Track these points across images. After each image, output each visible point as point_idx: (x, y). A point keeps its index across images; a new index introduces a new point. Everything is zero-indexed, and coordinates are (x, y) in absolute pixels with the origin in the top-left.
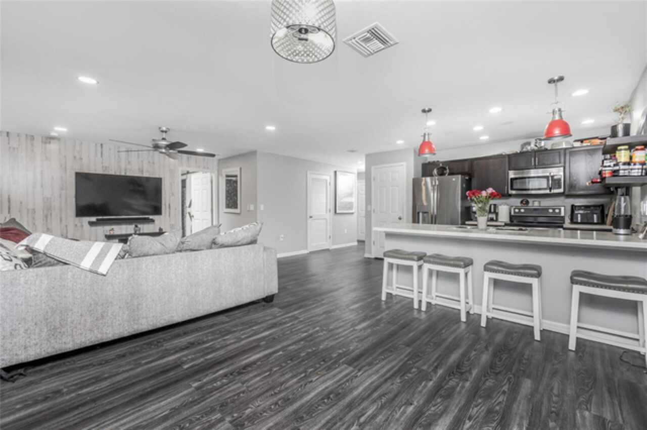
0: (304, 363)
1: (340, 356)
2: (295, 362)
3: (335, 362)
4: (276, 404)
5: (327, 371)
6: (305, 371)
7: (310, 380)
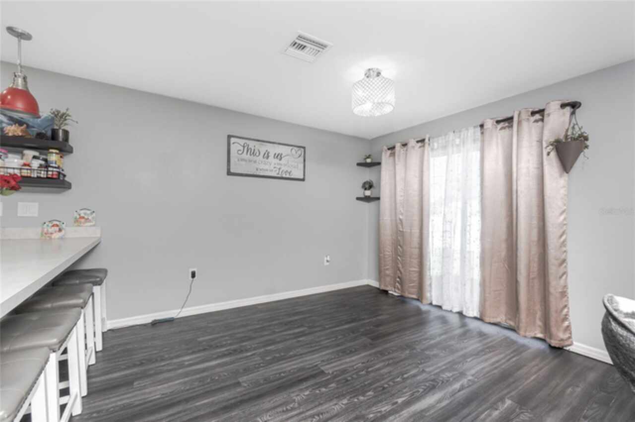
0: (369, 382)
1: (326, 384)
2: (378, 384)
3: (335, 377)
4: (389, 353)
5: (347, 370)
6: (368, 372)
7: (364, 365)
